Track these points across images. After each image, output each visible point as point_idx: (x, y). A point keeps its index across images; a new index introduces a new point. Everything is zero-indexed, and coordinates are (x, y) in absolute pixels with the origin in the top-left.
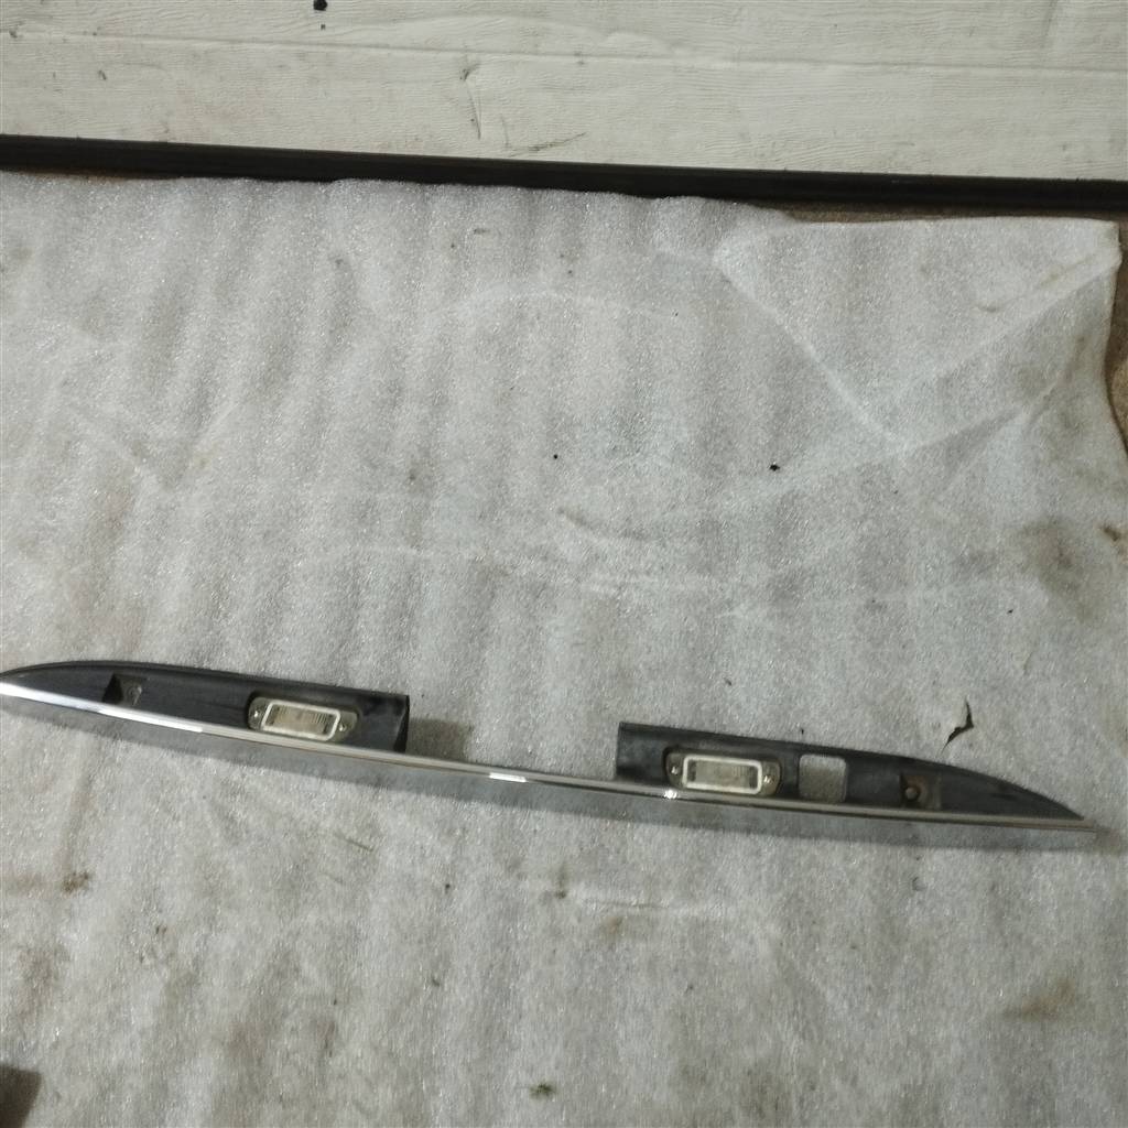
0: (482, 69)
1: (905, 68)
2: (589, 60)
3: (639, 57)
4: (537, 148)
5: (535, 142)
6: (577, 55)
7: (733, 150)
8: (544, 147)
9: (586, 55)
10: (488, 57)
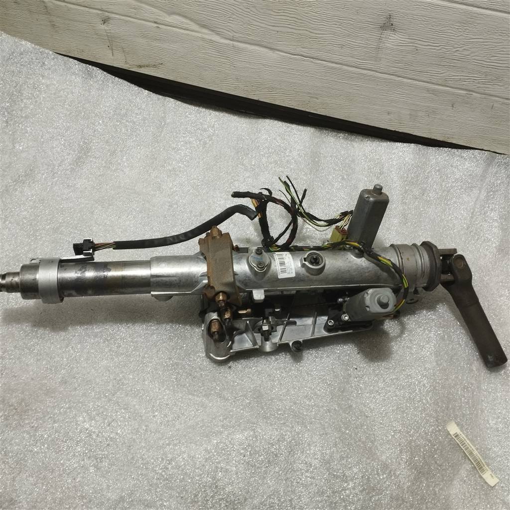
0: (111, 21)
1: (312, 59)
2: (160, 26)
3: (184, 29)
4: (140, 66)
5: (140, 63)
6: (155, 23)
7: (234, 86)
8: (144, 66)
9: (160, 24)
10: (113, 15)
